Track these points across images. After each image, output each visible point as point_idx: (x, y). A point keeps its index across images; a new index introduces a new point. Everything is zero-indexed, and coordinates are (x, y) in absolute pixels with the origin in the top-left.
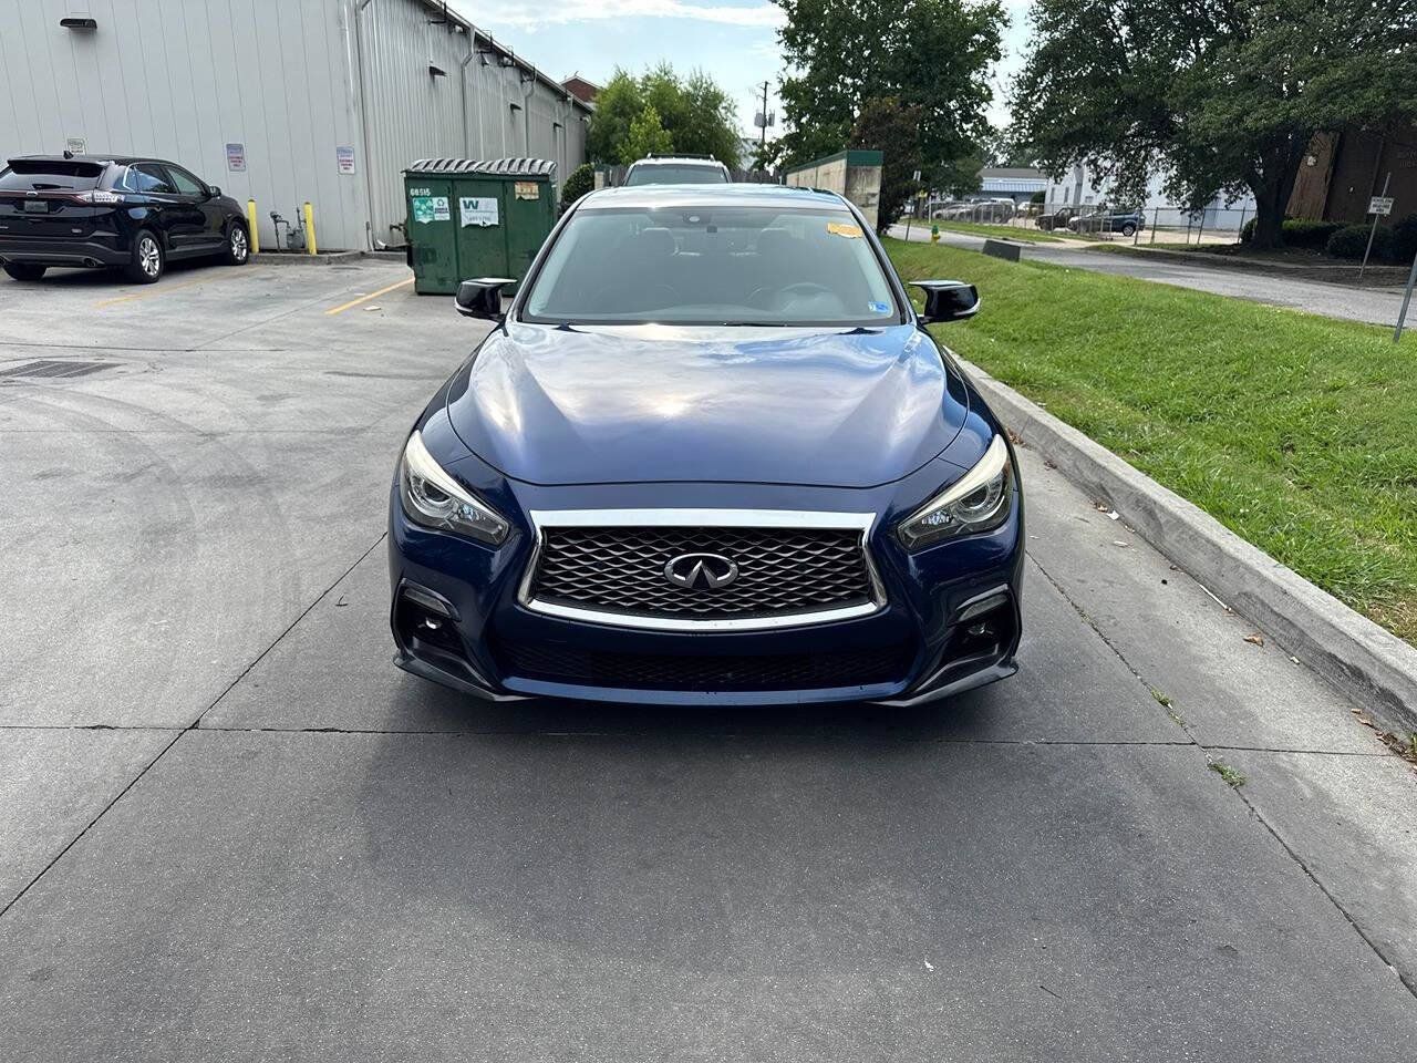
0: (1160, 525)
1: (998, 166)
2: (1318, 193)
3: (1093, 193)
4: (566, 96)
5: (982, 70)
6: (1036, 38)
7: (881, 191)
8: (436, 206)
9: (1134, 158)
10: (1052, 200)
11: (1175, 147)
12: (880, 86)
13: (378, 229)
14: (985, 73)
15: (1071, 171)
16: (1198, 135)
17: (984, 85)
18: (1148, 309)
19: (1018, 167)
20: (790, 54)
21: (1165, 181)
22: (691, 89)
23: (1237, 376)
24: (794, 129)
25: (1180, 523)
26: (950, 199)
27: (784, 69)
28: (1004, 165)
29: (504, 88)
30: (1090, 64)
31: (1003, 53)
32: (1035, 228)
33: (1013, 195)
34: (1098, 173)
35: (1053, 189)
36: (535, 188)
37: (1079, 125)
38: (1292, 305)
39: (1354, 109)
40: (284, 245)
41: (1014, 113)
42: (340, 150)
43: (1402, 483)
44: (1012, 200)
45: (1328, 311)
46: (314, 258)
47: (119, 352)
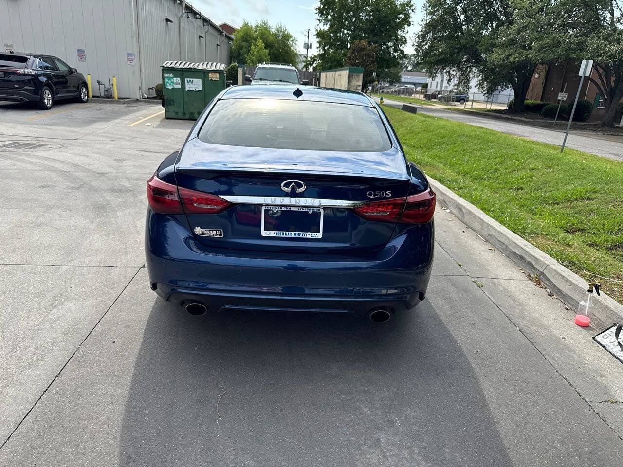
0: (464, 214)
1: (408, 71)
2: (539, 90)
3: (448, 85)
4: (222, 32)
5: (403, 30)
6: (425, 18)
7: (363, 84)
8: (175, 81)
9: (465, 71)
10: (431, 87)
11: (482, 67)
12: (359, 35)
13: (144, 89)
14: (404, 31)
15: (439, 75)
16: (491, 63)
17: (403, 36)
18: (467, 136)
19: (417, 72)
20: (321, 18)
21: (477, 82)
22: (276, 32)
23: (499, 163)
24: (322, 52)
25: (470, 212)
26: (387, 85)
27: (318, 25)
28: (411, 70)
29: (196, 28)
30: (448, 30)
31: (412, 23)
32: (423, 99)
33: (414, 84)
34: (450, 77)
35: (431, 82)
36: (218, 75)
37: (442, 57)
38: (525, 136)
39: (553, 56)
40: (103, 95)
41: (416, 50)
42: (128, 54)
43: (553, 204)
44: (413, 86)
45: (538, 139)
46: (117, 101)
47: (45, 139)
